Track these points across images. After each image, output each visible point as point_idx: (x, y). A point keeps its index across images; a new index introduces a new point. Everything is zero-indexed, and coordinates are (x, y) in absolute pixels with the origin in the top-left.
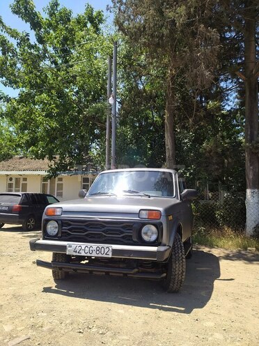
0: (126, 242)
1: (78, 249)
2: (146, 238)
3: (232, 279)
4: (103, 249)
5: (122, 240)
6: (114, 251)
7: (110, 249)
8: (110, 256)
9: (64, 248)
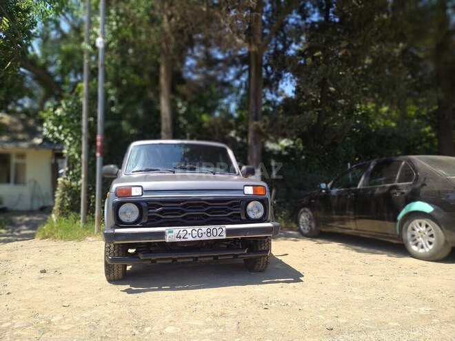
0: (234, 221)
1: (182, 233)
2: (251, 215)
3: (286, 255)
4: (215, 231)
5: (228, 219)
6: (229, 232)
7: (224, 229)
8: (224, 237)
9: (162, 234)
